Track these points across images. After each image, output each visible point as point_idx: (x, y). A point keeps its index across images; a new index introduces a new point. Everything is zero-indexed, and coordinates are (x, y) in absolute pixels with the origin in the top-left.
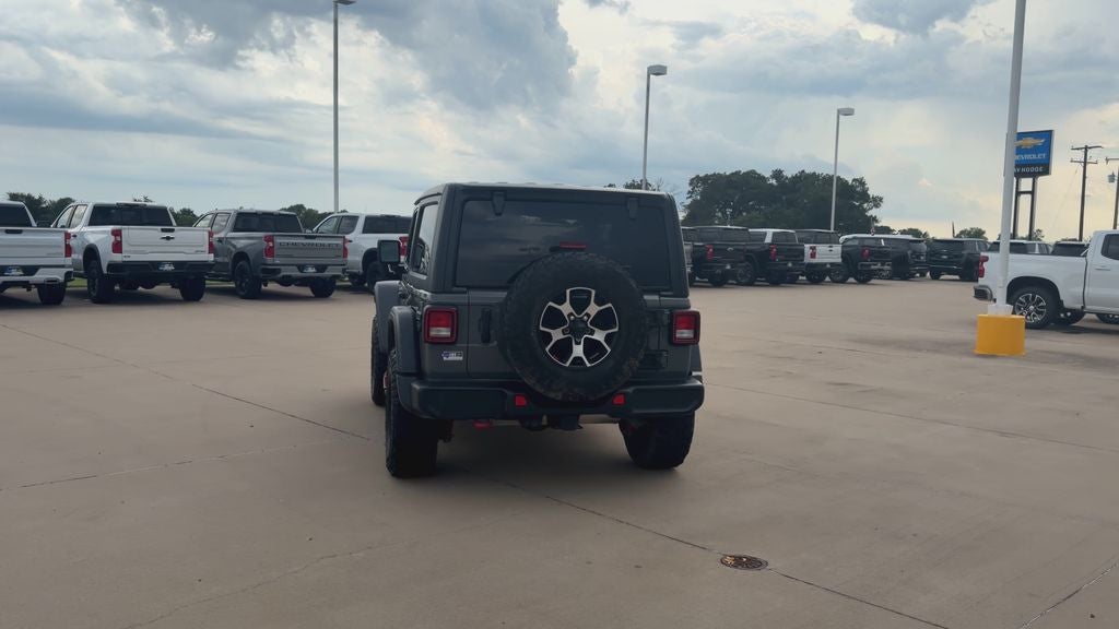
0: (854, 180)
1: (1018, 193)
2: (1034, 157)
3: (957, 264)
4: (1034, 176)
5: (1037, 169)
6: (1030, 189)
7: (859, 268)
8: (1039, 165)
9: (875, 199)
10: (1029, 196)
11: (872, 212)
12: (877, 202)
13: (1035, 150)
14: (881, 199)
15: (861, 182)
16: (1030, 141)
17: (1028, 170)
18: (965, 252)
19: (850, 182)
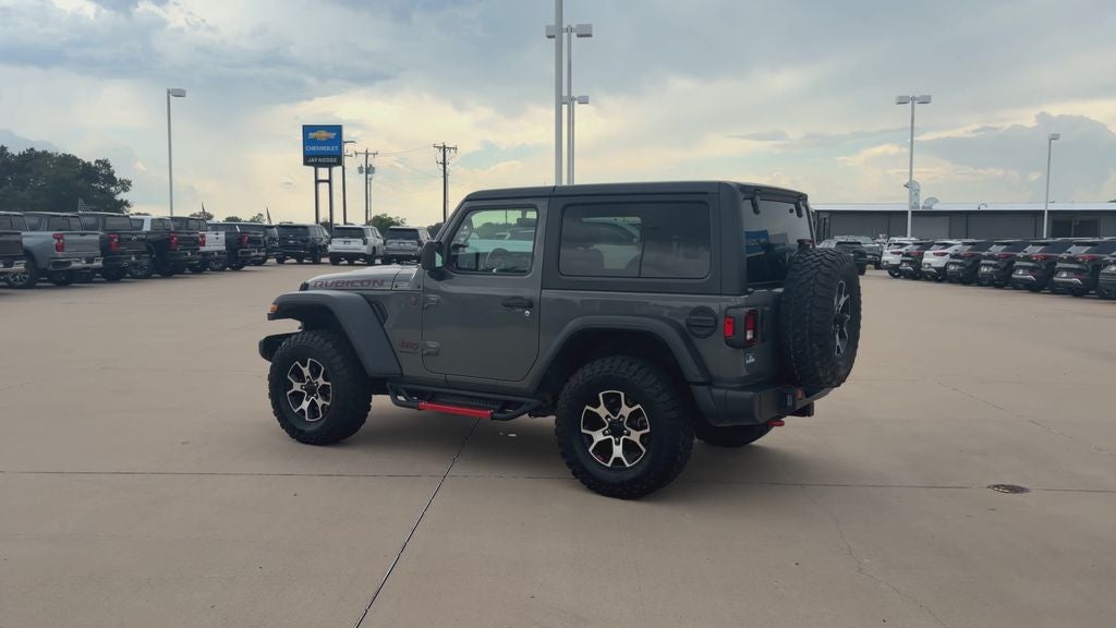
0: (97, 161)
1: (317, 182)
2: (328, 148)
3: (305, 249)
4: (330, 166)
5: (331, 160)
6: (327, 178)
7: (240, 255)
8: (333, 156)
9: (122, 182)
10: (327, 184)
11: (122, 196)
12: (125, 185)
13: (328, 142)
14: (129, 183)
15: (106, 164)
16: (323, 135)
17: (324, 160)
18: (310, 237)
19: (93, 164)
